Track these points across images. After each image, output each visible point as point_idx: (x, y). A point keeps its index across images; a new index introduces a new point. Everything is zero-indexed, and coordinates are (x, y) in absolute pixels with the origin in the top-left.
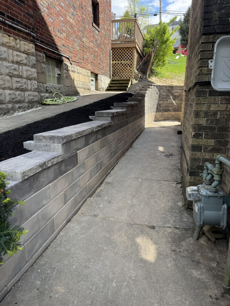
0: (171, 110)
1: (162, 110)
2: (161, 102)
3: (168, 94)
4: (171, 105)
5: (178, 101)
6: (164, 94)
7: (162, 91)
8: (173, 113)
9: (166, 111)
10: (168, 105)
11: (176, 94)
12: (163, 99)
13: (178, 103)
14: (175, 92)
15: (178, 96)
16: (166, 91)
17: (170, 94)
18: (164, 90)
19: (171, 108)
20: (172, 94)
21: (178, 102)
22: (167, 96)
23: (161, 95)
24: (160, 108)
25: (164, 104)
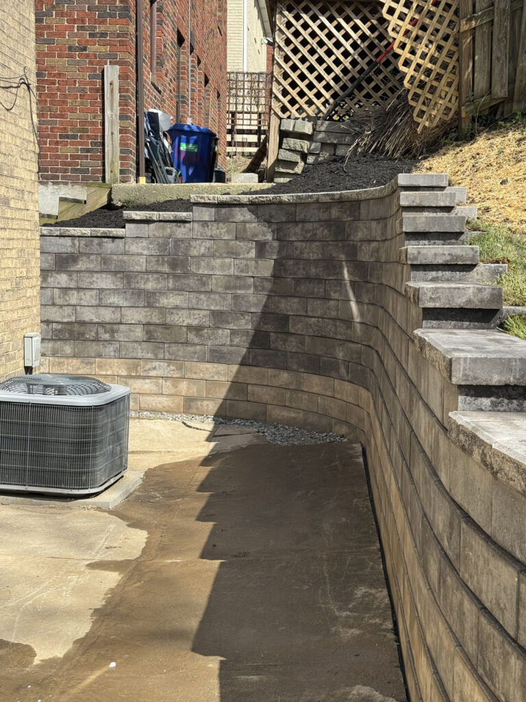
1: (293, 355)
2: (288, 306)
3: (335, 254)
6: (313, 252)
7: (295, 233)
12: (303, 288)
16: (322, 232)
17: (342, 257)
18: (309, 226)
22: (325, 268)
23: (291, 262)
24: (285, 341)
25: (307, 319)
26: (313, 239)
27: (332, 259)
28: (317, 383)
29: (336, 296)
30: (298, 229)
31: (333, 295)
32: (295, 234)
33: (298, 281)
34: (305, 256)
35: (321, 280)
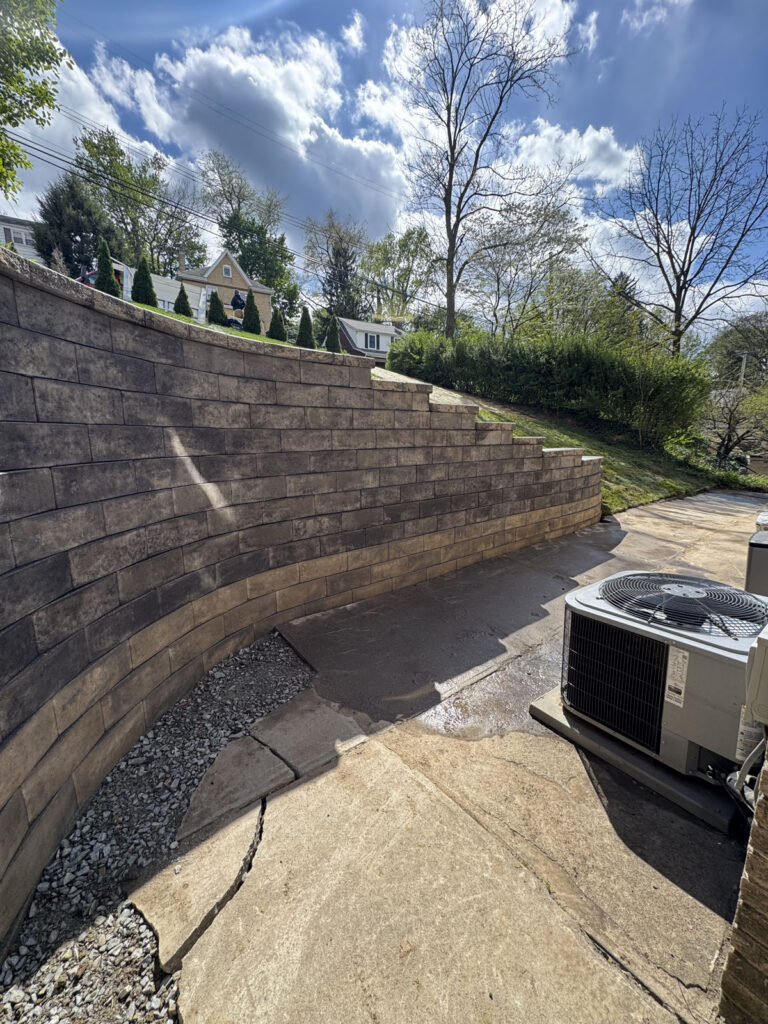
0: (207, 581)
3: (143, 416)
4: (190, 530)
5: (244, 478)
6: (90, 408)
7: (32, 358)
8: (227, 597)
10: (167, 536)
11: (218, 418)
13: (250, 496)
14: (204, 400)
15: (240, 440)
17: (162, 420)
18: (65, 350)
19: (196, 563)
20: (184, 418)
21: (250, 488)
22: (132, 440)
26: (82, 380)
27: (139, 424)
28: (160, 634)
29: (165, 483)
30: (40, 349)
31: (156, 483)
33: (71, 473)
34: (73, 415)
35: (125, 464)
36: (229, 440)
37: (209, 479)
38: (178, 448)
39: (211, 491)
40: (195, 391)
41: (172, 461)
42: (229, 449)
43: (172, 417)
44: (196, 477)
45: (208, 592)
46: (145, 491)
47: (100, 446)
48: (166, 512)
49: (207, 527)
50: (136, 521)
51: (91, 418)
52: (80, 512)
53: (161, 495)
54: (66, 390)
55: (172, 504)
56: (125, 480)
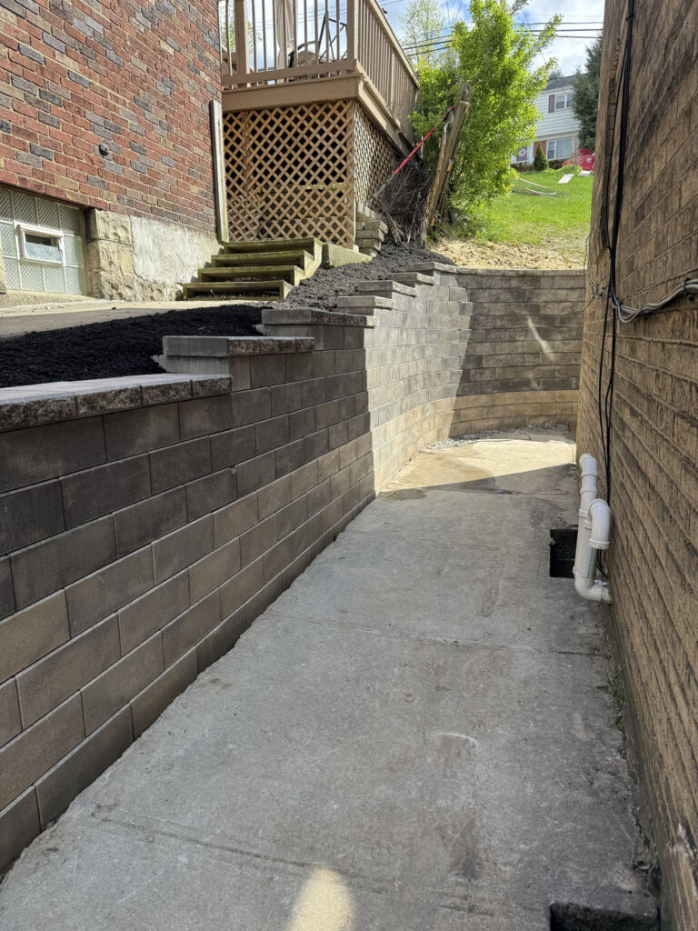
0: (534, 385)
1: (487, 382)
2: (484, 349)
3: (517, 311)
4: (530, 360)
5: (564, 339)
6: (498, 310)
8: (544, 396)
9: (506, 386)
10: (518, 360)
11: (553, 310)
12: (493, 336)
13: (566, 349)
14: (547, 302)
15: (564, 320)
16: (505, 296)
17: (524, 312)
18: (493, 292)
19: (530, 375)
20: (535, 311)
21: (566, 345)
22: (510, 321)
23: (482, 318)
24: (481, 374)
25: (496, 357)
26: (497, 301)
27: (515, 314)
28: (509, 397)
29: (522, 338)
30: (486, 294)
31: (518, 338)
32: (484, 297)
33: (488, 331)
34: (492, 313)
35: (506, 329)
36: (558, 320)
37: (544, 338)
38: (530, 324)
39: (544, 344)
40: (543, 298)
41: (526, 330)
42: (557, 324)
43: (530, 311)
44: (537, 336)
45: (533, 390)
46: (513, 340)
47: (499, 323)
48: (520, 350)
49: (540, 361)
50: (507, 351)
51: (498, 313)
52: (488, 344)
53: (519, 343)
54: (491, 305)
55: (523, 347)
56: (506, 335)
